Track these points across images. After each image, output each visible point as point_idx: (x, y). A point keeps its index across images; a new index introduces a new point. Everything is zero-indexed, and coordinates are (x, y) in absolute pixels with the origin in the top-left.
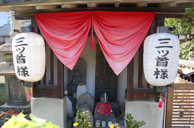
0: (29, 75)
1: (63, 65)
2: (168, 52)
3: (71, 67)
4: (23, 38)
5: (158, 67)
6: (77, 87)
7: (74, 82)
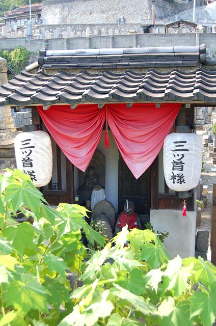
0: (36, 180)
1: (73, 165)
2: (183, 156)
3: (83, 168)
4: (30, 140)
5: (174, 171)
6: (91, 192)
7: (87, 184)
